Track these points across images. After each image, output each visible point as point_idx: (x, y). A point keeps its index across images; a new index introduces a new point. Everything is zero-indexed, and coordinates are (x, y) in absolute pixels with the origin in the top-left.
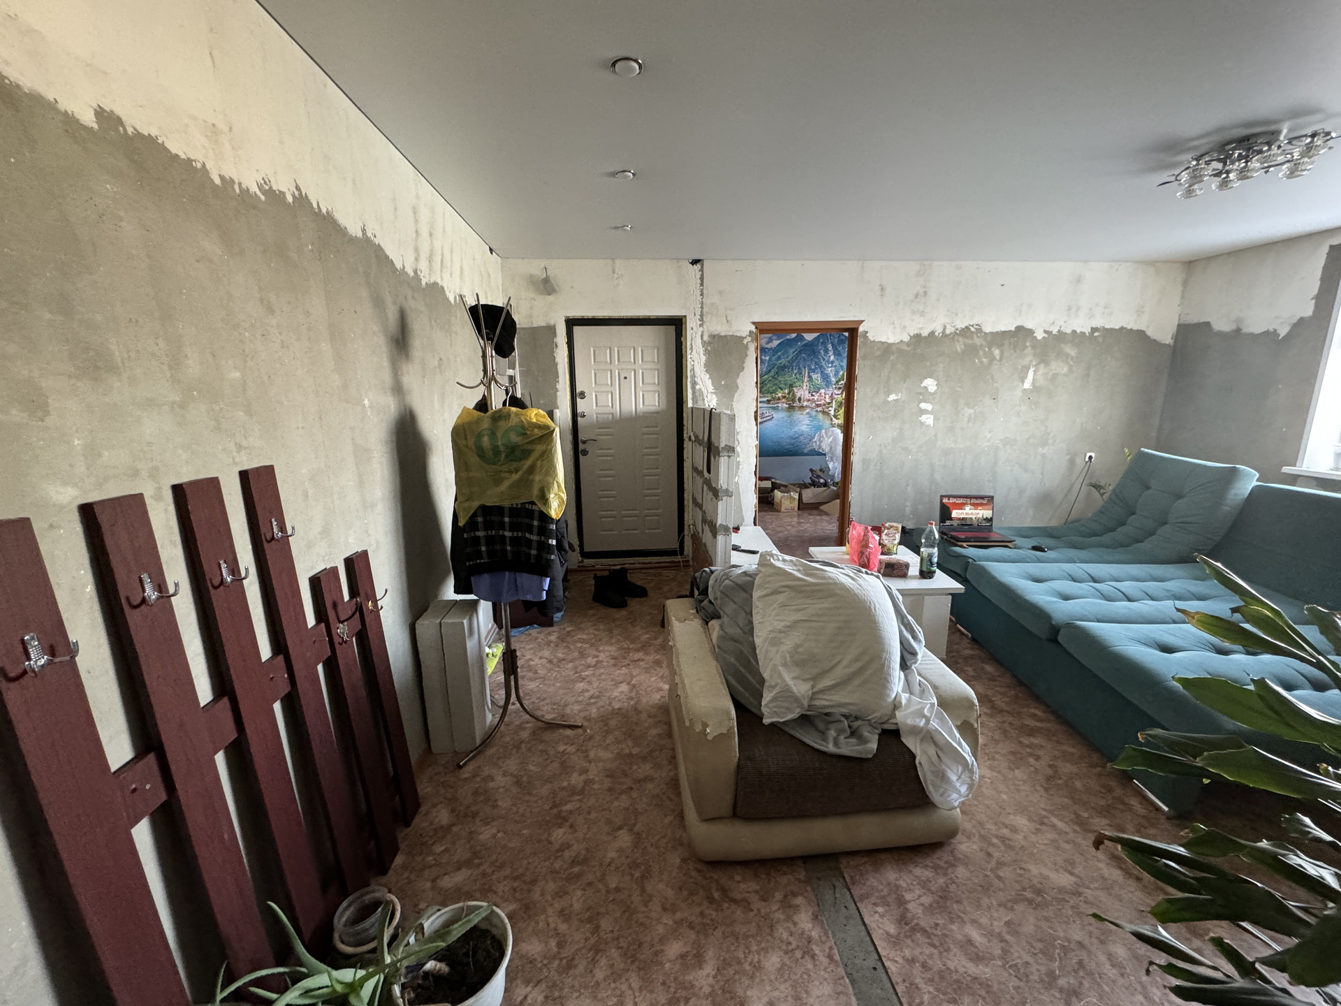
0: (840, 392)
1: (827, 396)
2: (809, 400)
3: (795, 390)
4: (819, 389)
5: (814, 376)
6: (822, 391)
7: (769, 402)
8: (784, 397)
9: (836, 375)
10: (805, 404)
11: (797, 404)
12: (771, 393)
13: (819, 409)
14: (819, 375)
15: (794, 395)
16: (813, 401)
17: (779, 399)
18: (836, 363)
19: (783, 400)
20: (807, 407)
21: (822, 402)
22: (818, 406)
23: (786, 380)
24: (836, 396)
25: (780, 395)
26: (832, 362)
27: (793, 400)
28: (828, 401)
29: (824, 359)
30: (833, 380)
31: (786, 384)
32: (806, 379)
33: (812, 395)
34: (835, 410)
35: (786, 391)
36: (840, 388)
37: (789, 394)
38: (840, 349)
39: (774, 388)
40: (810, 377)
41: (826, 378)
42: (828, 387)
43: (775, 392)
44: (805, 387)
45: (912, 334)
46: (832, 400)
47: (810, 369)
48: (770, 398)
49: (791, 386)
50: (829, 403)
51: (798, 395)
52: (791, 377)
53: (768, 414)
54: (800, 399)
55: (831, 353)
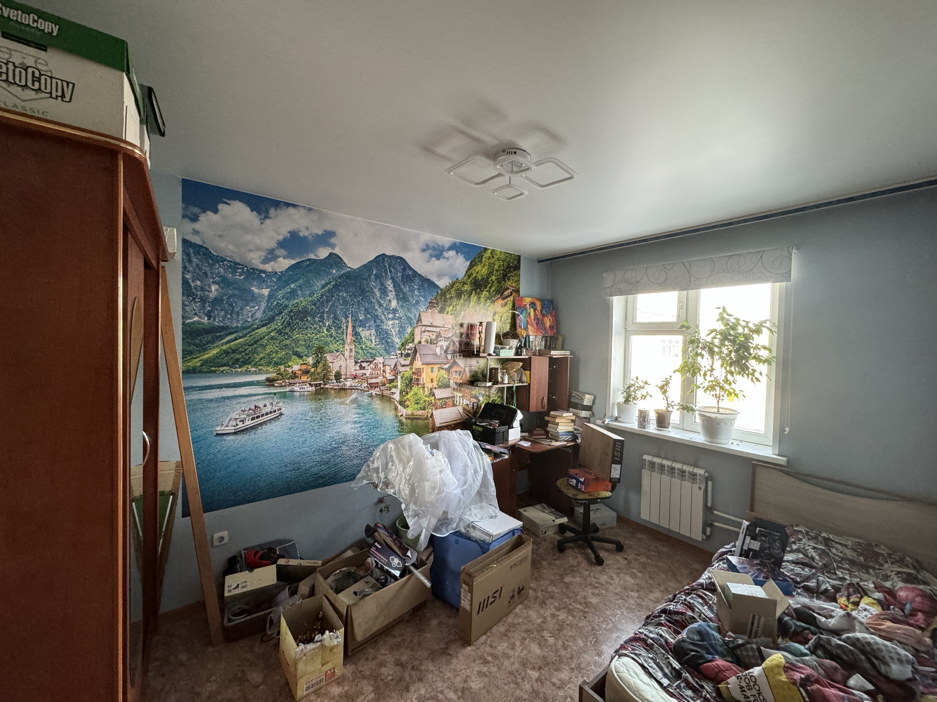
0: (407, 362)
1: (388, 369)
2: (355, 377)
3: (329, 358)
4: (373, 356)
5: (364, 333)
6: (379, 360)
7: (270, 382)
8: (306, 372)
9: (401, 333)
10: (349, 383)
11: (332, 384)
12: (277, 364)
13: (374, 392)
14: (373, 331)
15: (326, 367)
16: (364, 378)
17: (294, 376)
18: (401, 313)
19: (304, 378)
20: (352, 389)
21: (380, 380)
22: (372, 386)
23: (310, 340)
24: (402, 369)
25: (296, 368)
26: (395, 311)
27: (325, 378)
28: (389, 376)
29: (380, 305)
30: (397, 341)
31: (308, 347)
32: (349, 338)
33: (362, 368)
34: (401, 393)
35: (310, 360)
36: (407, 355)
37: (315, 365)
38: (406, 289)
39: (282, 354)
40: (356, 334)
41: (384, 337)
42: (388, 353)
43: (283, 361)
44: (347, 354)
46: (396, 375)
47: (355, 320)
48: (273, 375)
49: (320, 350)
50: (391, 381)
51: (334, 368)
52: (320, 333)
53: (268, 409)
54: (338, 376)
55: (392, 295)
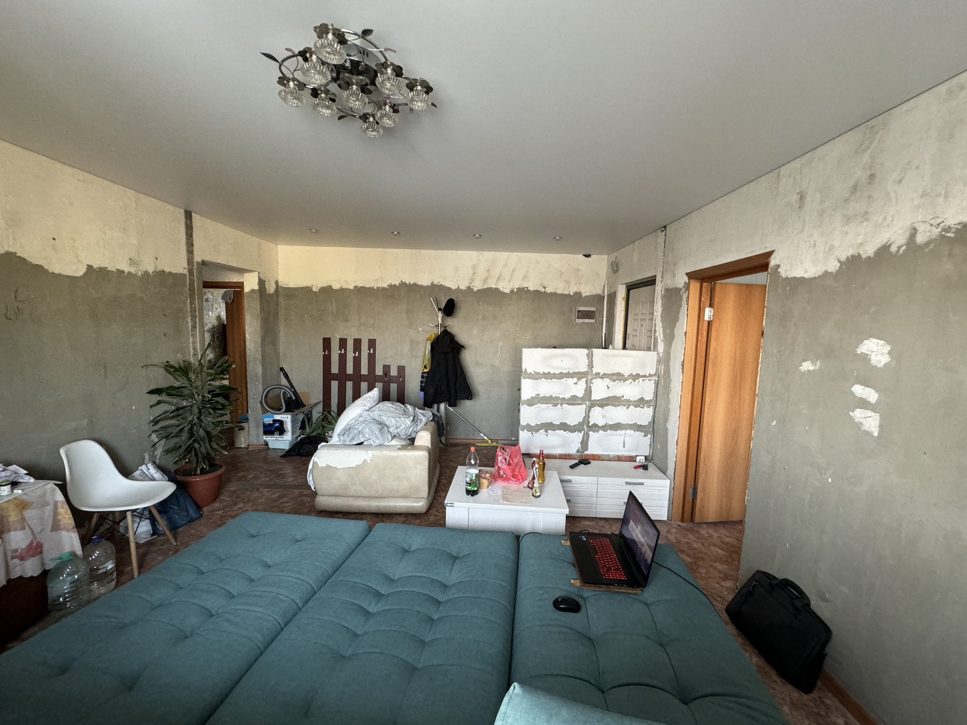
45: (843, 259)
